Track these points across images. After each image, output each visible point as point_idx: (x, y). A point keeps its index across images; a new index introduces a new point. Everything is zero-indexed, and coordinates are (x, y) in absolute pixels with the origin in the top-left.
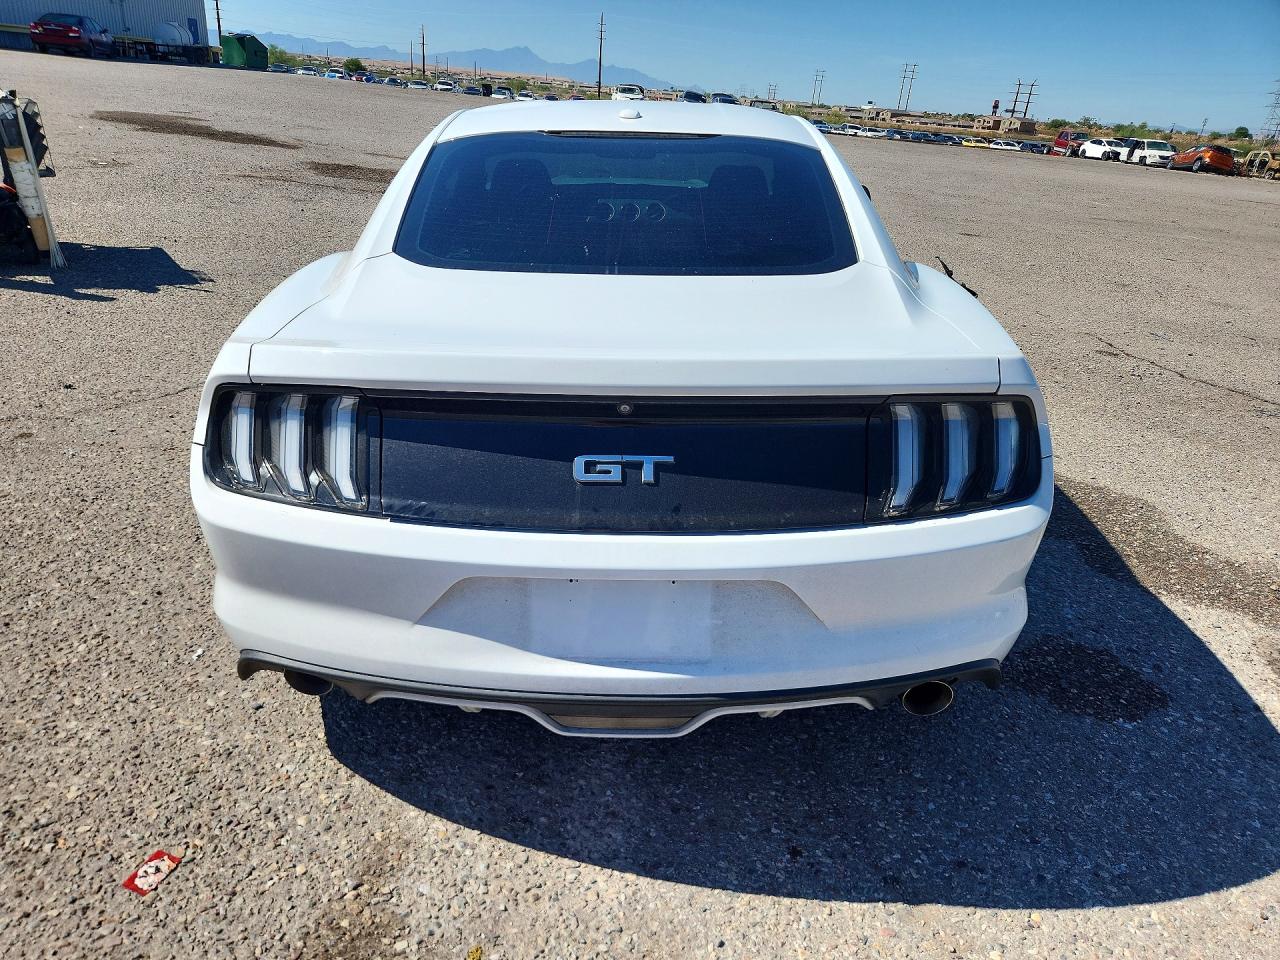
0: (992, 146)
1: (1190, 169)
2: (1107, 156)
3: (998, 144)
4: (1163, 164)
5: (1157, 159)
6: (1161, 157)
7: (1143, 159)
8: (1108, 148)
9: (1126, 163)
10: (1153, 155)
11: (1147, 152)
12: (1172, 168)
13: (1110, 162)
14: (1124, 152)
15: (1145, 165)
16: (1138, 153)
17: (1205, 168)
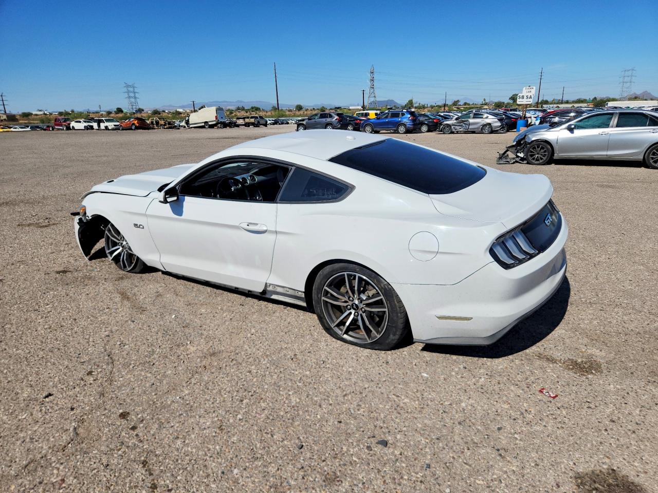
0: (12, 129)
1: (131, 129)
2: (87, 128)
3: (16, 128)
4: (116, 129)
5: (113, 126)
6: (115, 125)
7: (106, 128)
8: (86, 124)
9: (98, 130)
10: (111, 125)
11: (107, 124)
12: (123, 130)
13: (89, 131)
14: (95, 125)
15: (109, 130)
16: (103, 126)
17: (137, 128)
